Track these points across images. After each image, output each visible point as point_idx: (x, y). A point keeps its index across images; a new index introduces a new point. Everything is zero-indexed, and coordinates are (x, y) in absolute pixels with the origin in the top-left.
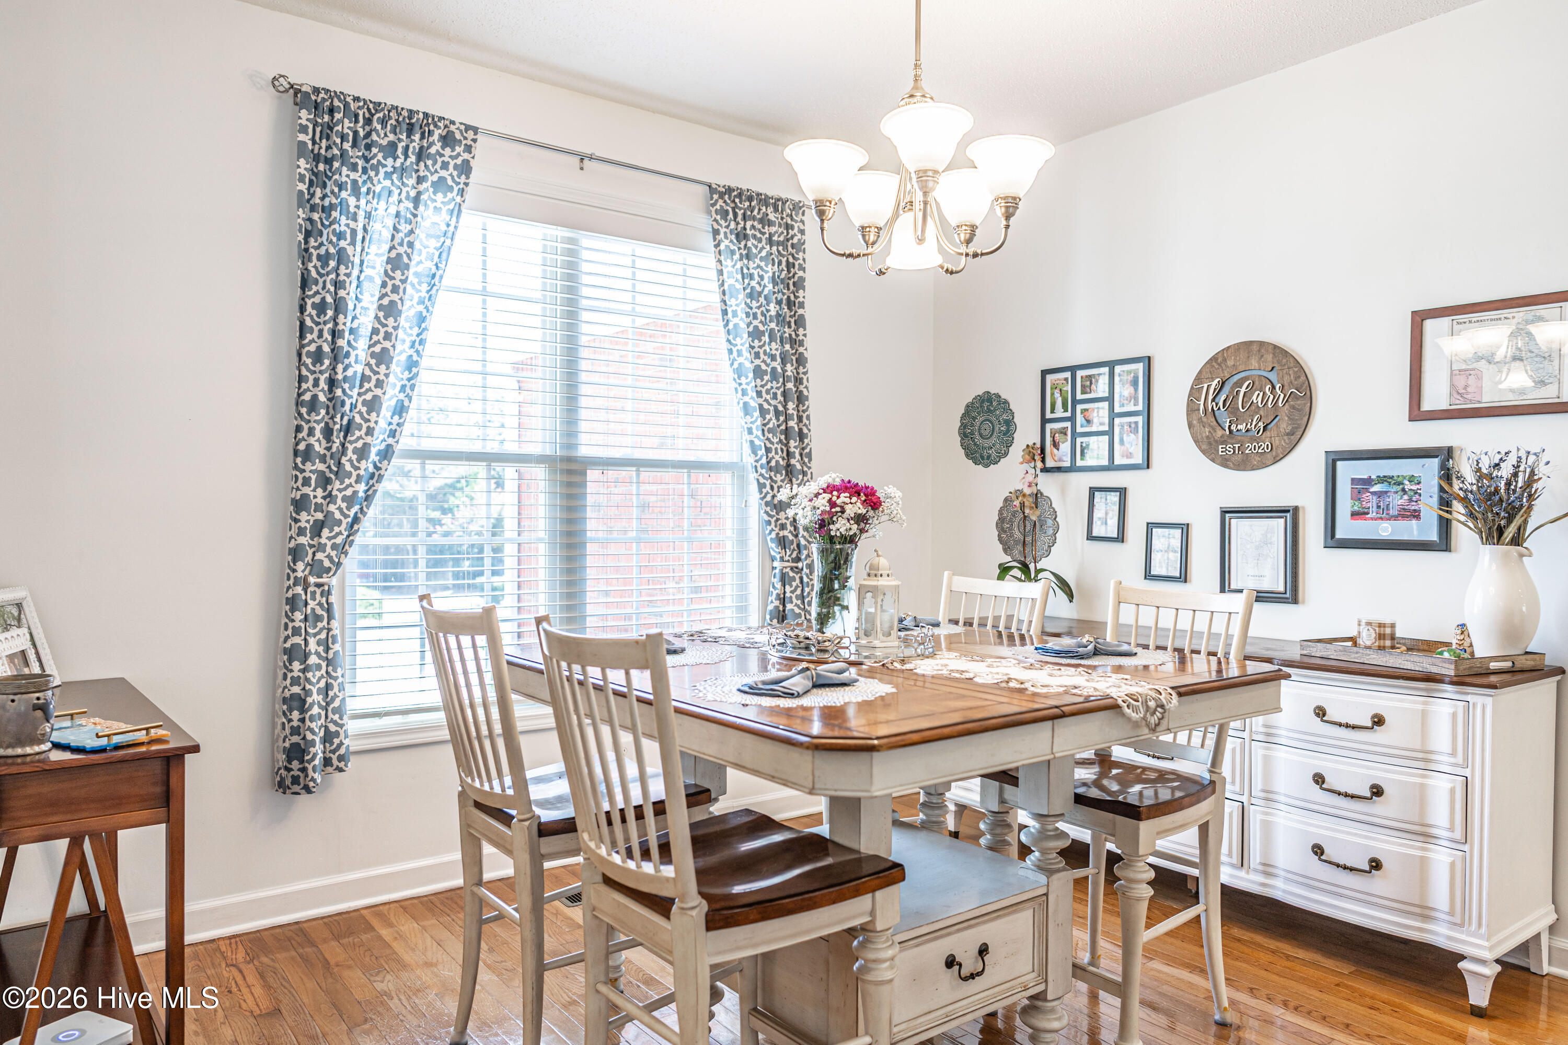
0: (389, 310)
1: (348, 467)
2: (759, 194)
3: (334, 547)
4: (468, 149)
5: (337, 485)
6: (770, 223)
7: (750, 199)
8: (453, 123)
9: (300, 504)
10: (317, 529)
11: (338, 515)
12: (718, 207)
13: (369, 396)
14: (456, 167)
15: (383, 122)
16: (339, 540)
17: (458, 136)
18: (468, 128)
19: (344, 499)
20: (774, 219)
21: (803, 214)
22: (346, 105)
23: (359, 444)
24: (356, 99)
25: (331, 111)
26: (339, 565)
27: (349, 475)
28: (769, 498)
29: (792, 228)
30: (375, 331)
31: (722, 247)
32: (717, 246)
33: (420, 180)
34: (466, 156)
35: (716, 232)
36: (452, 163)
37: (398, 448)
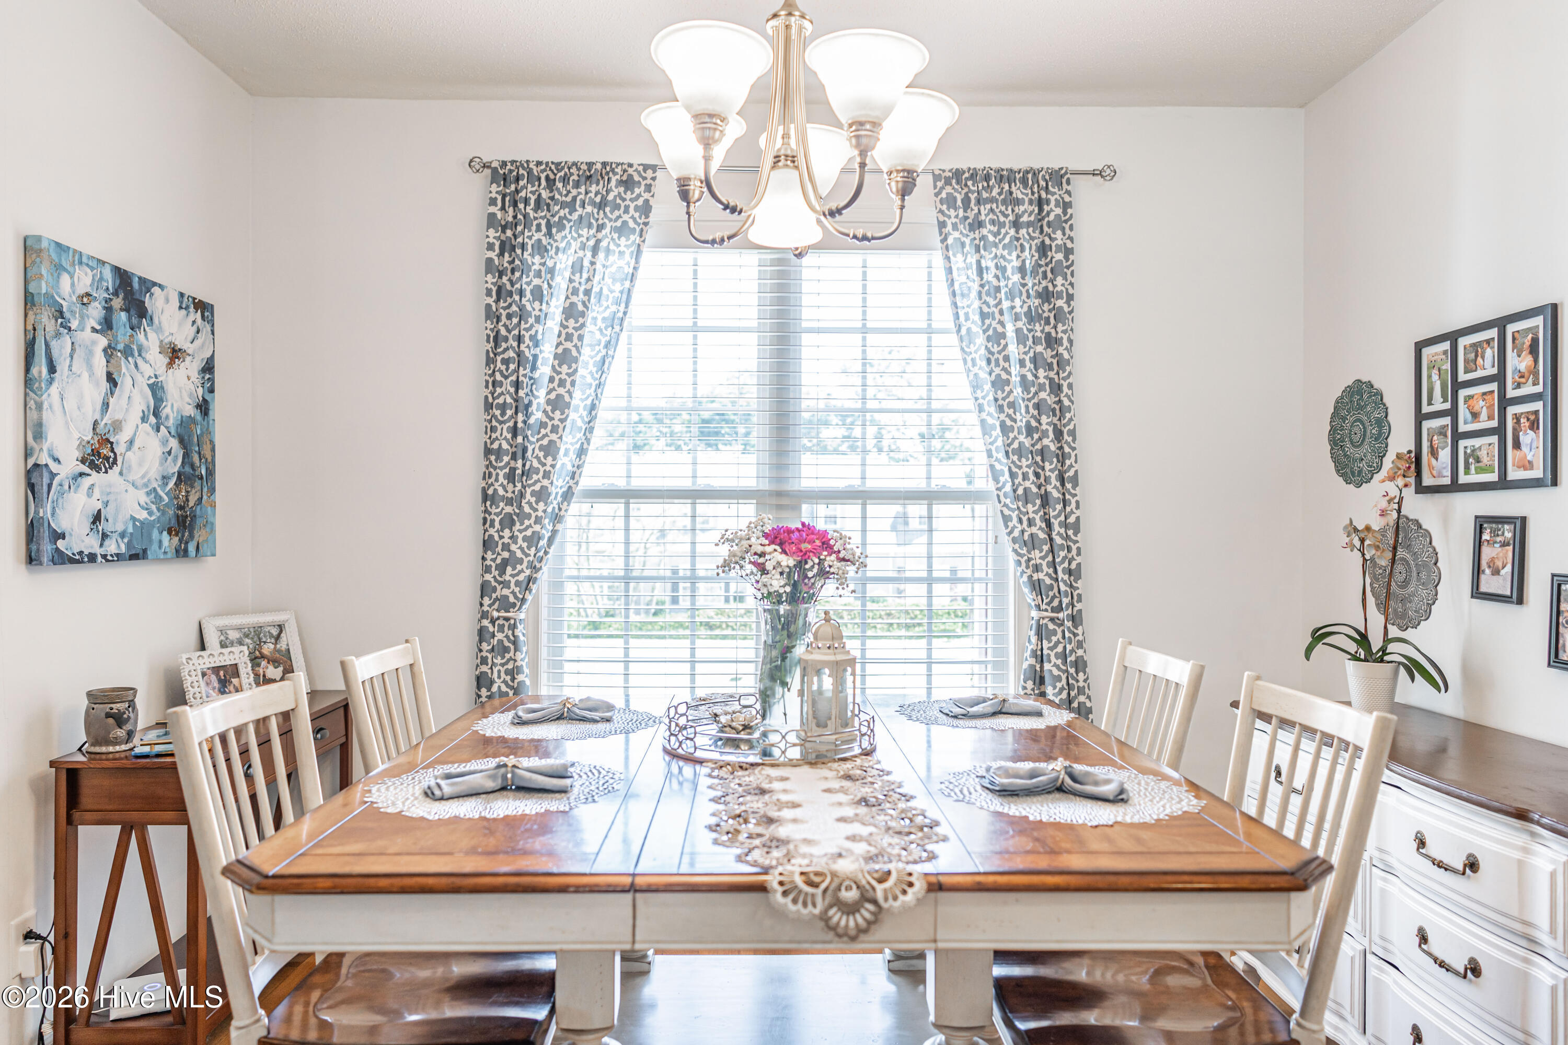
0: (564, 358)
1: (527, 509)
2: (998, 171)
3: (518, 584)
4: (648, 188)
5: (518, 526)
6: (1018, 202)
7: (987, 178)
8: (630, 165)
9: (488, 544)
10: (502, 568)
11: (519, 554)
12: (944, 195)
13: (545, 442)
14: (637, 208)
15: (565, 180)
16: (521, 577)
17: (636, 178)
18: (646, 167)
19: (525, 539)
20: (1020, 196)
21: (1068, 182)
22: (530, 172)
23: (537, 487)
24: (539, 163)
25: (518, 179)
26: (523, 600)
27: (529, 516)
28: (1016, 533)
29: (1048, 202)
30: (551, 380)
31: (950, 241)
32: (944, 240)
33: (600, 228)
34: (646, 196)
35: (942, 225)
36: (632, 206)
37: (577, 490)
